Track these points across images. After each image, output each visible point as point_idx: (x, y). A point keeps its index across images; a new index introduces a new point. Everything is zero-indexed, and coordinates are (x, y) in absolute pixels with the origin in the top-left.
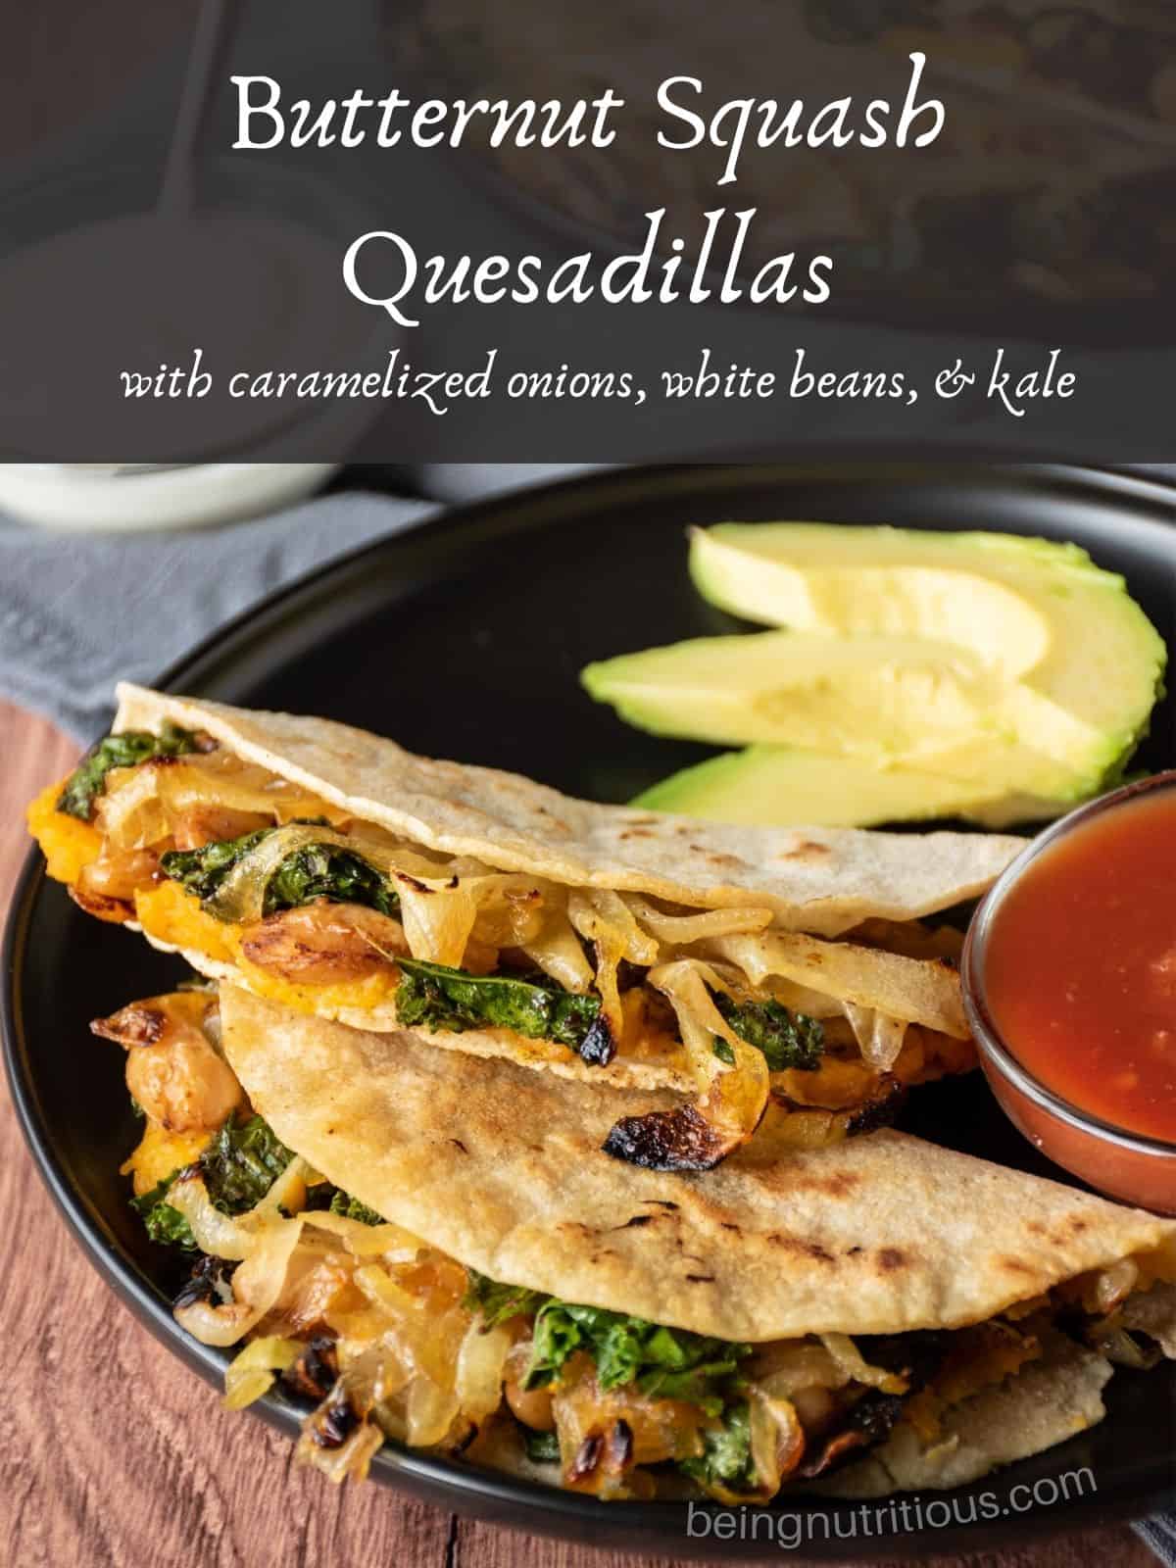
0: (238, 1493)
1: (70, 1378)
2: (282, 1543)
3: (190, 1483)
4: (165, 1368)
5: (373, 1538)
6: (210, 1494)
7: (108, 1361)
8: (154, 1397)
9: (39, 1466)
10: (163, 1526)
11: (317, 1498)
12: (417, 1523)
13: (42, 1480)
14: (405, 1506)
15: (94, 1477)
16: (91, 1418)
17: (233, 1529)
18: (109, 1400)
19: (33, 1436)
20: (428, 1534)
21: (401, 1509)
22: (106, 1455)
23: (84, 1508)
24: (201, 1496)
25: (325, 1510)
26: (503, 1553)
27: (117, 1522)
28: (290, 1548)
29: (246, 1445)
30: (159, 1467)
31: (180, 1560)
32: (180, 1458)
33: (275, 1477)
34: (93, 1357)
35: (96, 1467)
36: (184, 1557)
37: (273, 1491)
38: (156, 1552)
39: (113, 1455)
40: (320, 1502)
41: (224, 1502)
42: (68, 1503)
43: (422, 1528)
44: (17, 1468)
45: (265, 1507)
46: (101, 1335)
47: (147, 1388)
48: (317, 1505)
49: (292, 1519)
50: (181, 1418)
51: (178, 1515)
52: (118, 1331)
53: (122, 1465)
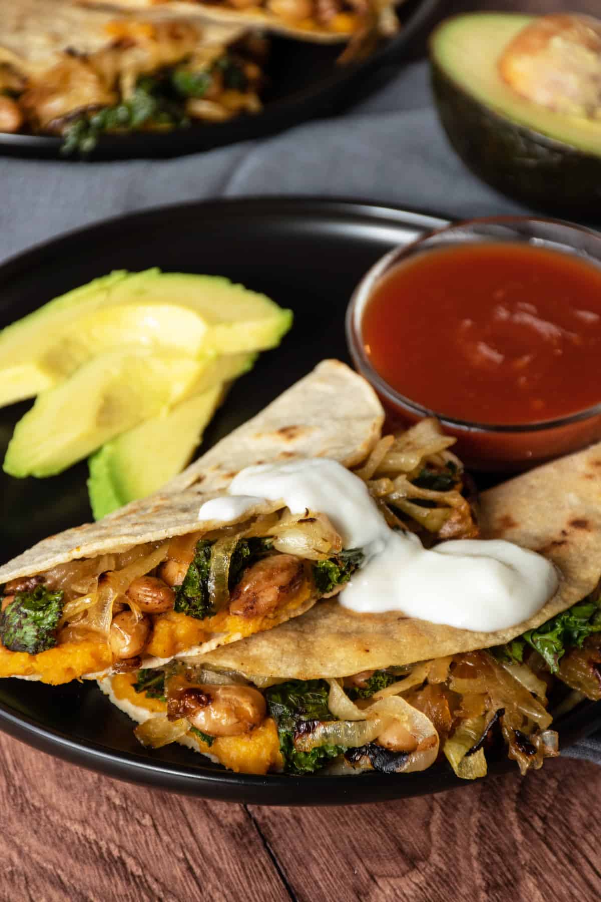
0: (139, 851)
1: (10, 819)
2: (178, 869)
3: (110, 853)
4: (58, 800)
5: (223, 852)
6: (124, 855)
7: (25, 805)
8: (62, 816)
9: (23, 868)
10: (110, 879)
11: (182, 841)
12: (241, 839)
13: (30, 875)
14: (229, 832)
15: (57, 865)
16: (35, 836)
17: (147, 869)
18: (39, 824)
19: (10, 855)
20: (250, 842)
21: (229, 835)
22: (56, 852)
23: (62, 882)
24: (120, 858)
25: (190, 846)
26: (294, 840)
27: (84, 885)
28: (184, 870)
29: (127, 826)
30: (88, 850)
31: (130, 893)
32: (97, 843)
33: (153, 837)
34: (15, 805)
35: (55, 861)
36: (131, 891)
37: (157, 845)
38: (115, 892)
39: (60, 851)
40: (185, 843)
41: (135, 858)
42: (52, 883)
43: (245, 840)
44: (12, 873)
45: (158, 854)
46: (12, 793)
47: (56, 813)
48: (184, 845)
49: (176, 856)
50: (84, 822)
51: (115, 872)
52: (20, 788)
53: (68, 855)
